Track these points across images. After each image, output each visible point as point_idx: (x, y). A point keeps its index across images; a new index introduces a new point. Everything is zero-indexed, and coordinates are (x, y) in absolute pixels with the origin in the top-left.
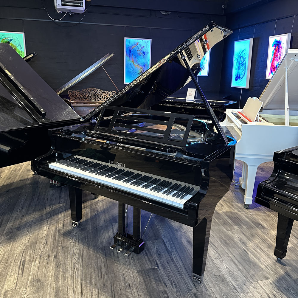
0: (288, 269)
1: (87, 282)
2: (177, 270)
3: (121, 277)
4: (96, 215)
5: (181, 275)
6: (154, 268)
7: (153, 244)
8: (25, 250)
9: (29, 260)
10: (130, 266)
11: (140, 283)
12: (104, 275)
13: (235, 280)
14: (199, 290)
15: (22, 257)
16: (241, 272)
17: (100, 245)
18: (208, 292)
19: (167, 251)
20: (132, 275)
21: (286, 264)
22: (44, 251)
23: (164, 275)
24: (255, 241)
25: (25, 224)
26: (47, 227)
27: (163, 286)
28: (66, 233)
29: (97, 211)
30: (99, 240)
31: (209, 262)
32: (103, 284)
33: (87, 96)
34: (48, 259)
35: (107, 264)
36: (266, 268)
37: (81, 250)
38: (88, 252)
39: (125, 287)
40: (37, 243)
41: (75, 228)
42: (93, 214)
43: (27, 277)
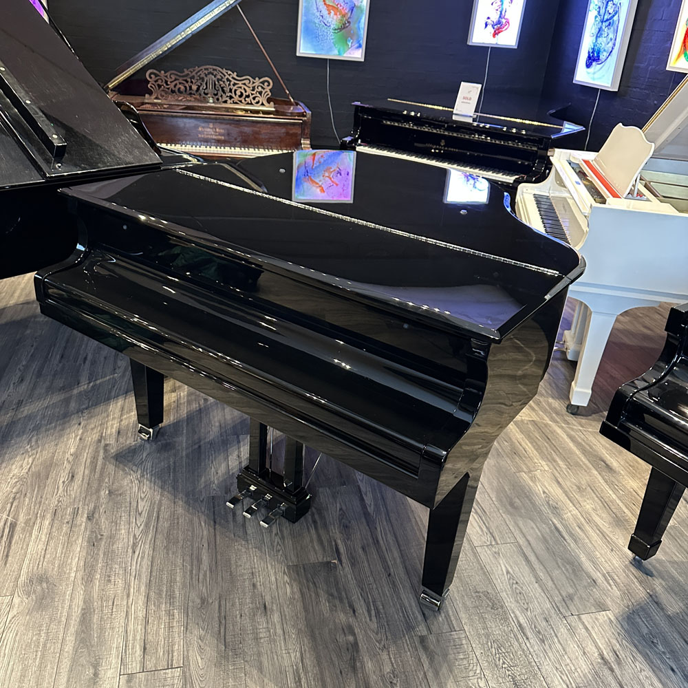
0: (658, 585)
1: (161, 591)
2: (385, 570)
3: (247, 583)
4: (200, 409)
5: (394, 584)
6: (330, 562)
7: (334, 497)
8: (17, 493)
9: (27, 522)
10: (272, 553)
11: (292, 600)
12: (205, 572)
13: (526, 606)
14: (434, 628)
15: (9, 512)
16: (540, 586)
17: (203, 493)
18: (456, 637)
19: (366, 518)
20: (273, 579)
21: (654, 573)
22: (65, 499)
23: (352, 584)
24: (585, 503)
25: (25, 424)
26: (76, 436)
27: (345, 613)
28: (123, 453)
29: (206, 400)
30: (203, 479)
31: (466, 555)
32: (201, 599)
33: (194, 87)
34: (72, 525)
35: (215, 542)
36: (603, 579)
37: (155, 503)
38: (173, 510)
39: (253, 609)
40: (50, 477)
41: (146, 443)
42: (194, 406)
43: (16, 567)
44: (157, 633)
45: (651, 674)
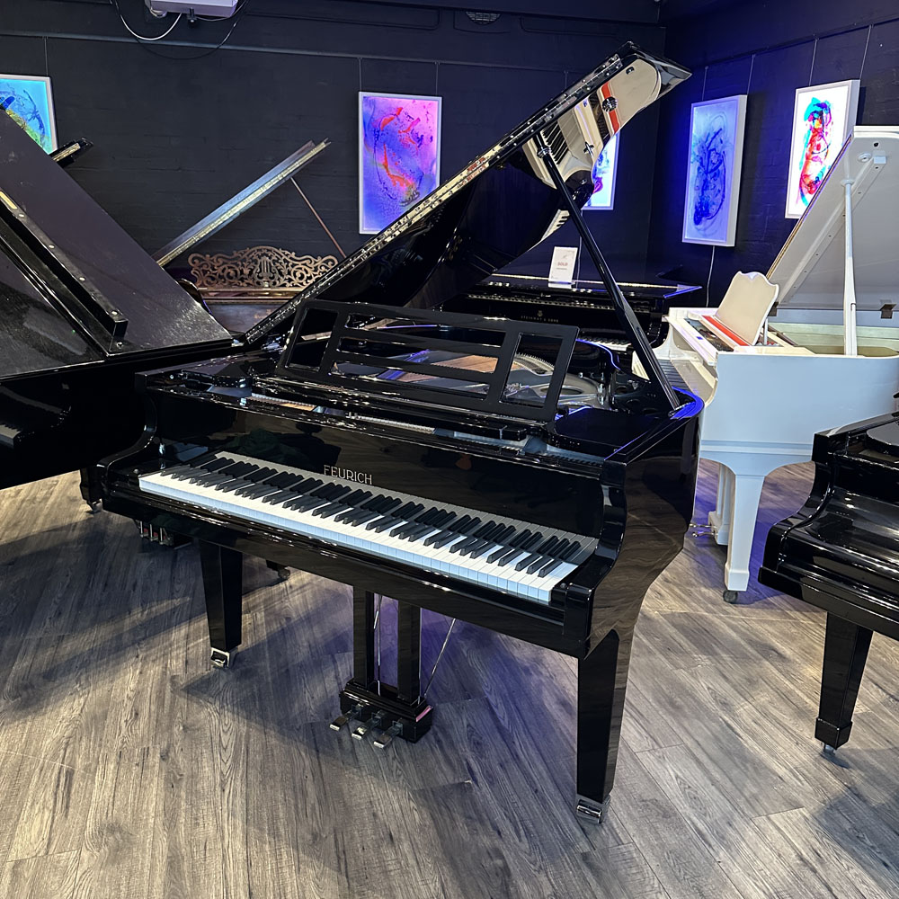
0: (856, 776)
1: (261, 830)
2: (531, 786)
3: (365, 812)
4: (283, 630)
5: (544, 801)
6: (463, 783)
7: (458, 711)
8: (70, 737)
9: (86, 769)
10: (392, 779)
11: (422, 828)
12: (313, 805)
13: (703, 811)
14: (597, 843)
15: (63, 759)
16: (718, 789)
17: (298, 720)
18: (624, 850)
19: (500, 733)
20: (397, 806)
21: (850, 763)
22: (131, 740)
23: (493, 803)
24: (759, 697)
25: (70, 662)
26: (135, 670)
27: (489, 836)
28: (196, 684)
29: (288, 619)
30: (296, 705)
31: (625, 762)
32: (313, 834)
33: (246, 271)
34: (143, 765)
35: (321, 772)
36: (791, 775)
37: (241, 735)
38: (264, 741)
39: (376, 840)
40: (108, 717)
41: (222, 671)
42: (275, 627)
43: (80, 818)
44: (264, 876)
45: (860, 871)
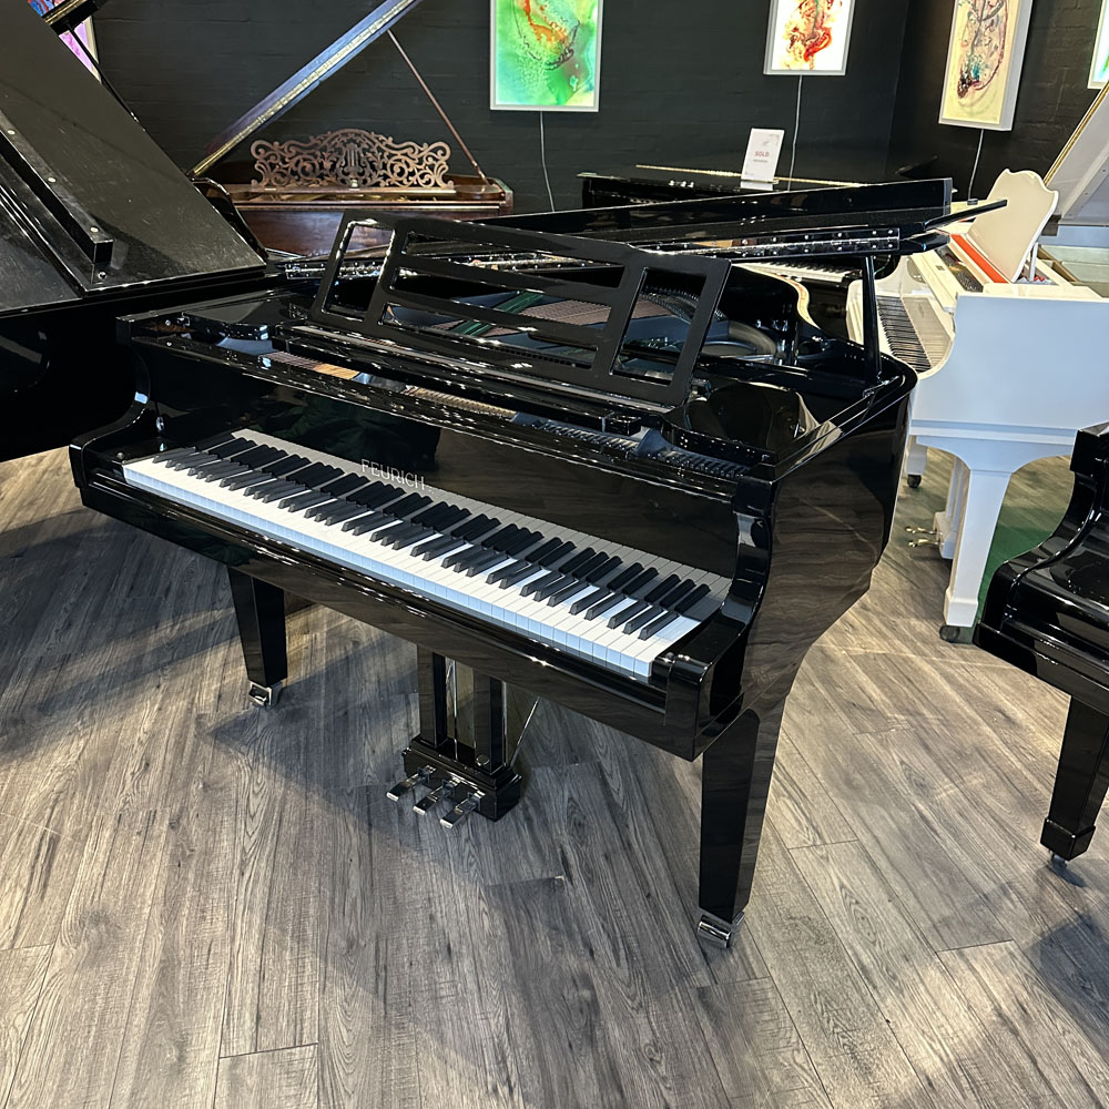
0: (1092, 899)
1: (284, 931)
2: (642, 888)
4: (347, 658)
5: (656, 909)
6: (554, 879)
7: (560, 779)
8: (61, 792)
9: (75, 835)
10: (461, 867)
11: (492, 938)
12: (355, 901)
13: (872, 938)
14: (722, 975)
15: (49, 821)
16: (897, 907)
17: (351, 781)
18: (757, 987)
19: (611, 811)
20: (462, 906)
21: (1086, 880)
22: (135, 799)
23: (588, 909)
24: (970, 777)
25: (74, 690)
26: (153, 705)
27: (578, 956)
28: (227, 727)
29: (356, 643)
30: (352, 761)
31: (773, 861)
32: (348, 941)
33: (327, 165)
34: (146, 834)
35: (371, 856)
36: (1000, 892)
37: (275, 799)
38: (304, 808)
39: (429, 953)
40: (112, 767)
41: (263, 710)
42: (338, 653)
43: (58, 901)
44: (278, 994)
45: (1081, 1037)
